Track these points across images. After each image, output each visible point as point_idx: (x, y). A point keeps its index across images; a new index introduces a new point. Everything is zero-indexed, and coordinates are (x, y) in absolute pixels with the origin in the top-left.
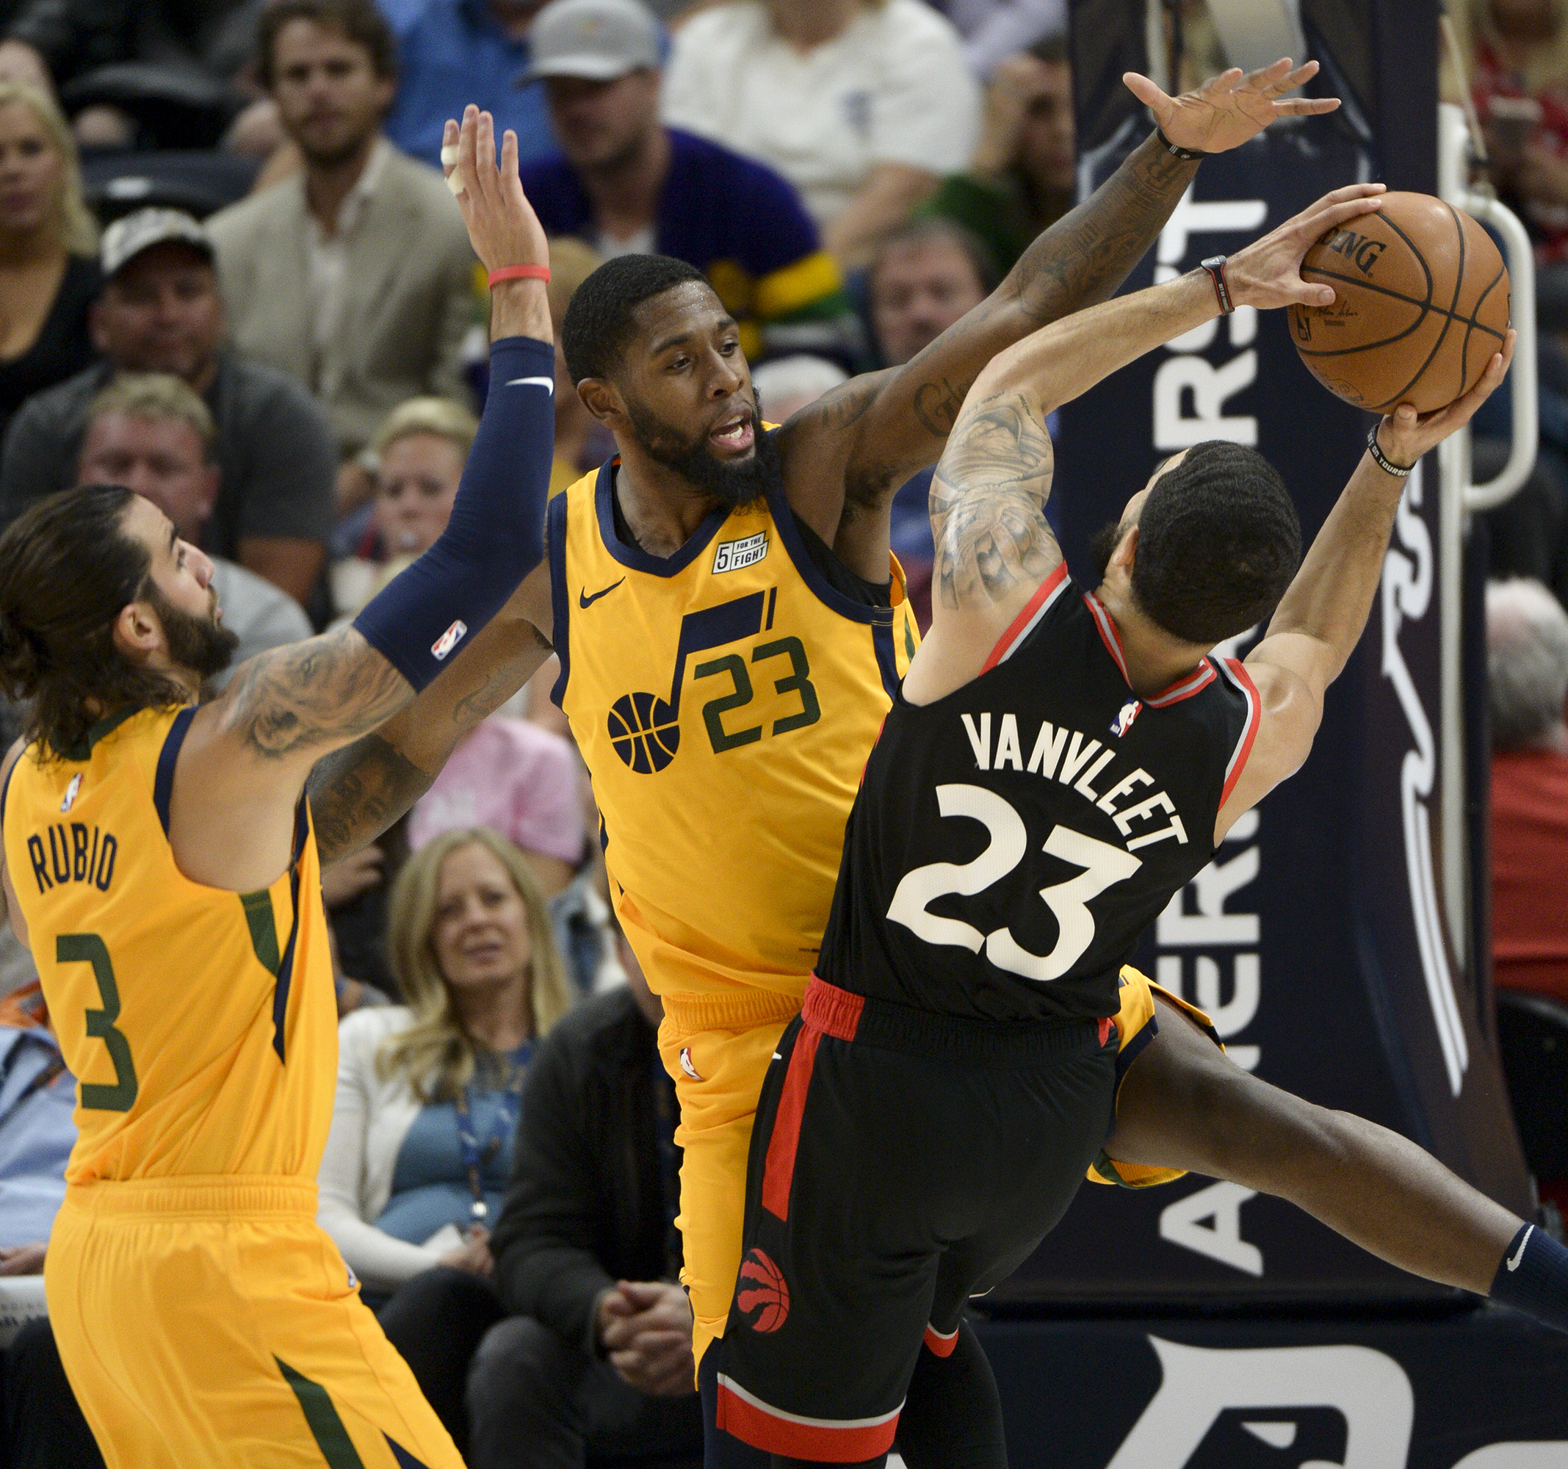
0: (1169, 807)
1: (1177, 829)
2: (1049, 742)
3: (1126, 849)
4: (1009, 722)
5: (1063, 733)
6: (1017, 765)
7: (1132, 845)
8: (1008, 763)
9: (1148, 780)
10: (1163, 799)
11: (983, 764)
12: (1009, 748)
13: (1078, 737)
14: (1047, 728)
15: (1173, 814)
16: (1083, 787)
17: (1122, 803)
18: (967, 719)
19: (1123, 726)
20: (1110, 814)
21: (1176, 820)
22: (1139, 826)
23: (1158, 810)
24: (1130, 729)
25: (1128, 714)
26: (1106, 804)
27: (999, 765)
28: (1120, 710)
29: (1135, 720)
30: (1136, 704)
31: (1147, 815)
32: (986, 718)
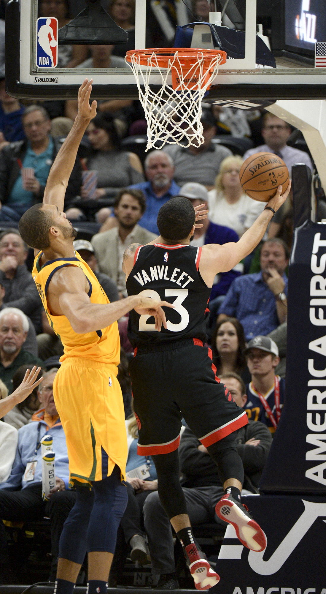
0: (186, 275)
1: (191, 279)
2: (153, 271)
3: (182, 288)
4: (143, 272)
5: (155, 267)
6: (150, 281)
7: (183, 287)
8: (148, 281)
9: (179, 270)
10: (184, 274)
11: (143, 284)
12: (146, 278)
13: (158, 267)
14: (151, 268)
15: (188, 276)
16: (166, 278)
17: (176, 278)
18: (135, 277)
19: (166, 259)
20: (175, 282)
21: (189, 277)
22: (183, 282)
23: (184, 276)
24: (168, 259)
25: (166, 256)
26: (172, 280)
27: (146, 282)
28: (164, 256)
29: (168, 257)
30: (167, 253)
31: (183, 279)
32: (139, 274)
